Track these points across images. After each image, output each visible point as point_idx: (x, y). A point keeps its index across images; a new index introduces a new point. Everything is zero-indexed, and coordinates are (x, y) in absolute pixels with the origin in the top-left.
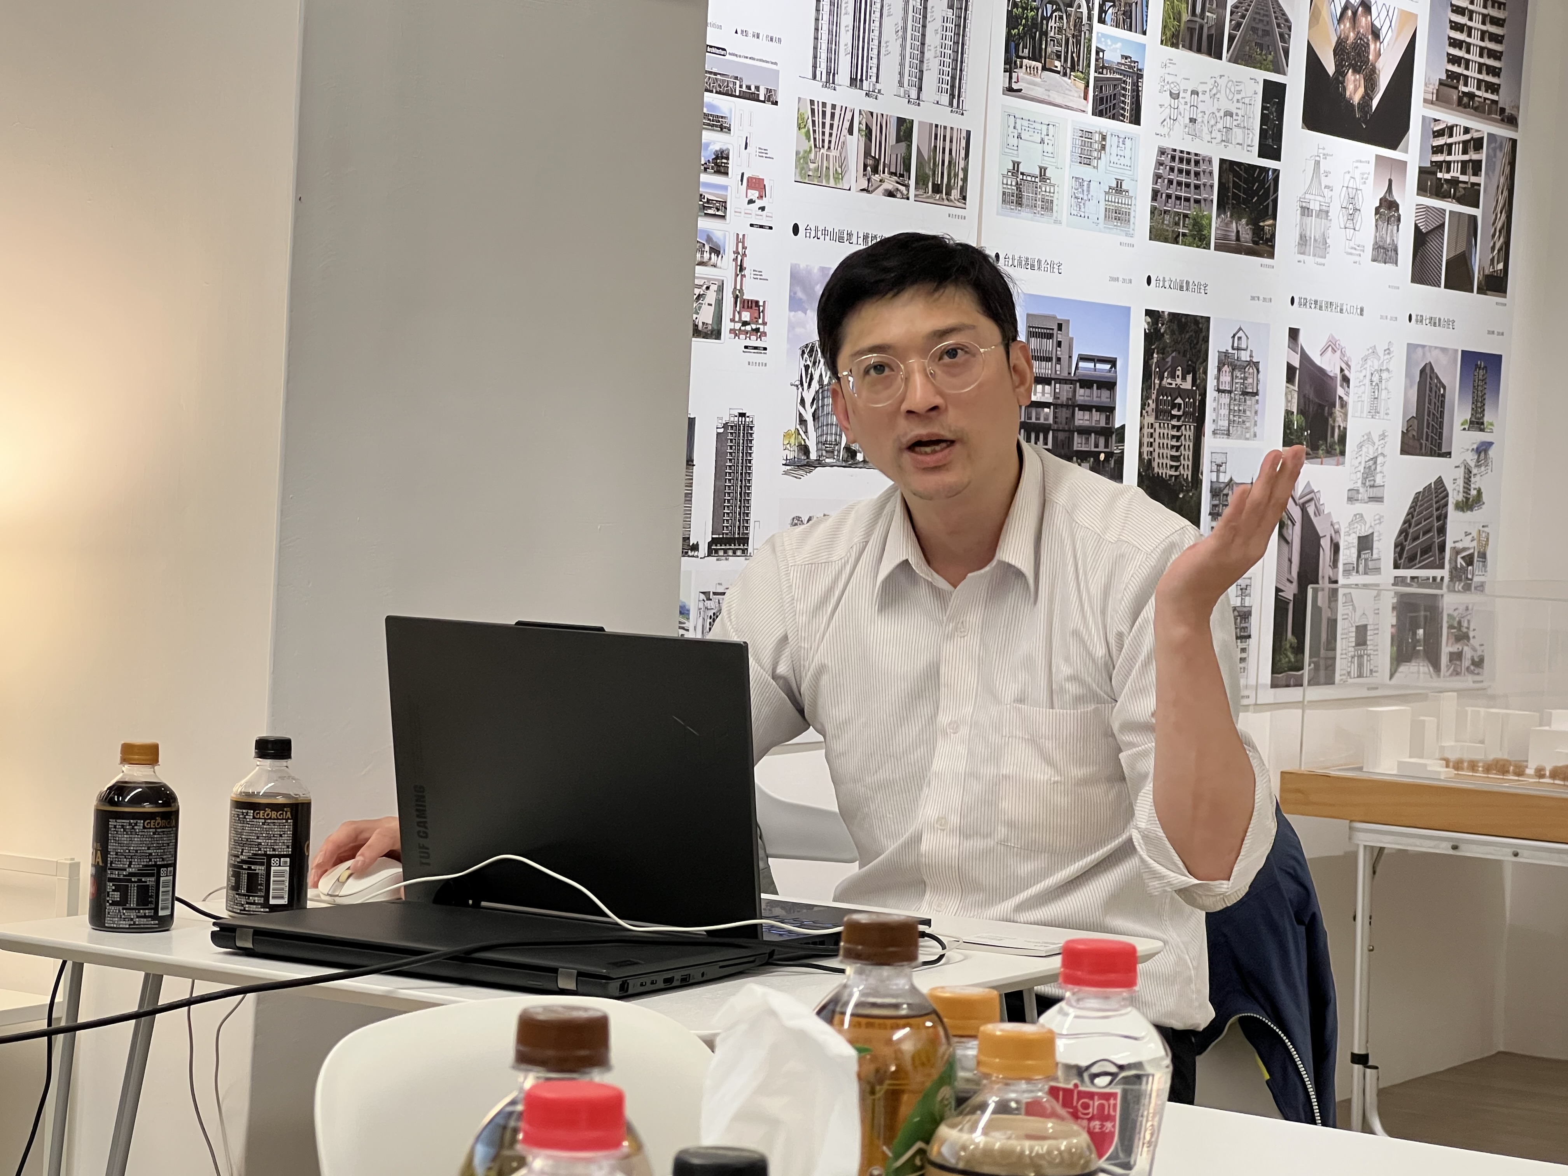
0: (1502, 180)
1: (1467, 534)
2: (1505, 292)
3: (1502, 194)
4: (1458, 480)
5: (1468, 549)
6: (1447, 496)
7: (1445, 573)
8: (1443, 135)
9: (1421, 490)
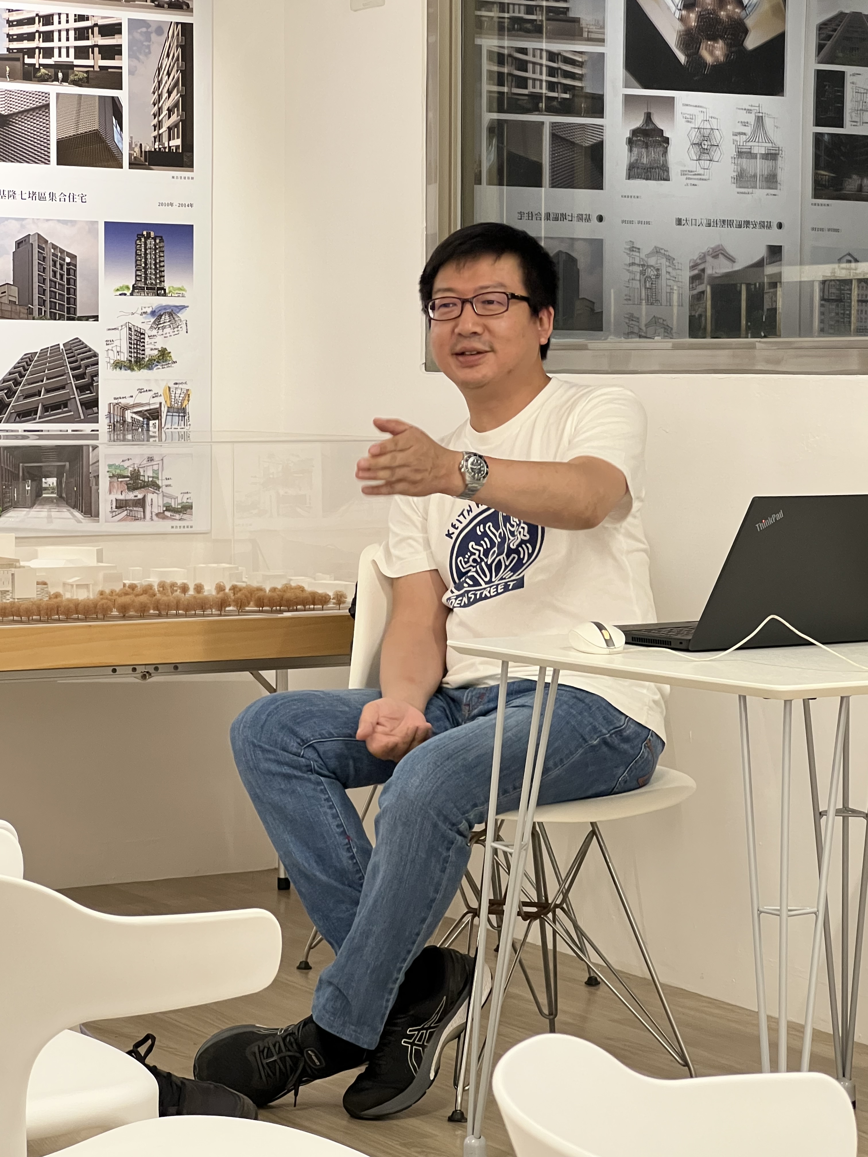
0: (166, 63)
1: (141, 391)
2: (192, 166)
3: (169, 74)
4: (116, 343)
5: (149, 404)
6: (95, 355)
7: (103, 425)
8: (34, 23)
9: (39, 351)
